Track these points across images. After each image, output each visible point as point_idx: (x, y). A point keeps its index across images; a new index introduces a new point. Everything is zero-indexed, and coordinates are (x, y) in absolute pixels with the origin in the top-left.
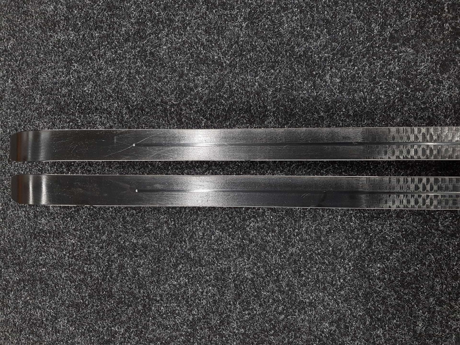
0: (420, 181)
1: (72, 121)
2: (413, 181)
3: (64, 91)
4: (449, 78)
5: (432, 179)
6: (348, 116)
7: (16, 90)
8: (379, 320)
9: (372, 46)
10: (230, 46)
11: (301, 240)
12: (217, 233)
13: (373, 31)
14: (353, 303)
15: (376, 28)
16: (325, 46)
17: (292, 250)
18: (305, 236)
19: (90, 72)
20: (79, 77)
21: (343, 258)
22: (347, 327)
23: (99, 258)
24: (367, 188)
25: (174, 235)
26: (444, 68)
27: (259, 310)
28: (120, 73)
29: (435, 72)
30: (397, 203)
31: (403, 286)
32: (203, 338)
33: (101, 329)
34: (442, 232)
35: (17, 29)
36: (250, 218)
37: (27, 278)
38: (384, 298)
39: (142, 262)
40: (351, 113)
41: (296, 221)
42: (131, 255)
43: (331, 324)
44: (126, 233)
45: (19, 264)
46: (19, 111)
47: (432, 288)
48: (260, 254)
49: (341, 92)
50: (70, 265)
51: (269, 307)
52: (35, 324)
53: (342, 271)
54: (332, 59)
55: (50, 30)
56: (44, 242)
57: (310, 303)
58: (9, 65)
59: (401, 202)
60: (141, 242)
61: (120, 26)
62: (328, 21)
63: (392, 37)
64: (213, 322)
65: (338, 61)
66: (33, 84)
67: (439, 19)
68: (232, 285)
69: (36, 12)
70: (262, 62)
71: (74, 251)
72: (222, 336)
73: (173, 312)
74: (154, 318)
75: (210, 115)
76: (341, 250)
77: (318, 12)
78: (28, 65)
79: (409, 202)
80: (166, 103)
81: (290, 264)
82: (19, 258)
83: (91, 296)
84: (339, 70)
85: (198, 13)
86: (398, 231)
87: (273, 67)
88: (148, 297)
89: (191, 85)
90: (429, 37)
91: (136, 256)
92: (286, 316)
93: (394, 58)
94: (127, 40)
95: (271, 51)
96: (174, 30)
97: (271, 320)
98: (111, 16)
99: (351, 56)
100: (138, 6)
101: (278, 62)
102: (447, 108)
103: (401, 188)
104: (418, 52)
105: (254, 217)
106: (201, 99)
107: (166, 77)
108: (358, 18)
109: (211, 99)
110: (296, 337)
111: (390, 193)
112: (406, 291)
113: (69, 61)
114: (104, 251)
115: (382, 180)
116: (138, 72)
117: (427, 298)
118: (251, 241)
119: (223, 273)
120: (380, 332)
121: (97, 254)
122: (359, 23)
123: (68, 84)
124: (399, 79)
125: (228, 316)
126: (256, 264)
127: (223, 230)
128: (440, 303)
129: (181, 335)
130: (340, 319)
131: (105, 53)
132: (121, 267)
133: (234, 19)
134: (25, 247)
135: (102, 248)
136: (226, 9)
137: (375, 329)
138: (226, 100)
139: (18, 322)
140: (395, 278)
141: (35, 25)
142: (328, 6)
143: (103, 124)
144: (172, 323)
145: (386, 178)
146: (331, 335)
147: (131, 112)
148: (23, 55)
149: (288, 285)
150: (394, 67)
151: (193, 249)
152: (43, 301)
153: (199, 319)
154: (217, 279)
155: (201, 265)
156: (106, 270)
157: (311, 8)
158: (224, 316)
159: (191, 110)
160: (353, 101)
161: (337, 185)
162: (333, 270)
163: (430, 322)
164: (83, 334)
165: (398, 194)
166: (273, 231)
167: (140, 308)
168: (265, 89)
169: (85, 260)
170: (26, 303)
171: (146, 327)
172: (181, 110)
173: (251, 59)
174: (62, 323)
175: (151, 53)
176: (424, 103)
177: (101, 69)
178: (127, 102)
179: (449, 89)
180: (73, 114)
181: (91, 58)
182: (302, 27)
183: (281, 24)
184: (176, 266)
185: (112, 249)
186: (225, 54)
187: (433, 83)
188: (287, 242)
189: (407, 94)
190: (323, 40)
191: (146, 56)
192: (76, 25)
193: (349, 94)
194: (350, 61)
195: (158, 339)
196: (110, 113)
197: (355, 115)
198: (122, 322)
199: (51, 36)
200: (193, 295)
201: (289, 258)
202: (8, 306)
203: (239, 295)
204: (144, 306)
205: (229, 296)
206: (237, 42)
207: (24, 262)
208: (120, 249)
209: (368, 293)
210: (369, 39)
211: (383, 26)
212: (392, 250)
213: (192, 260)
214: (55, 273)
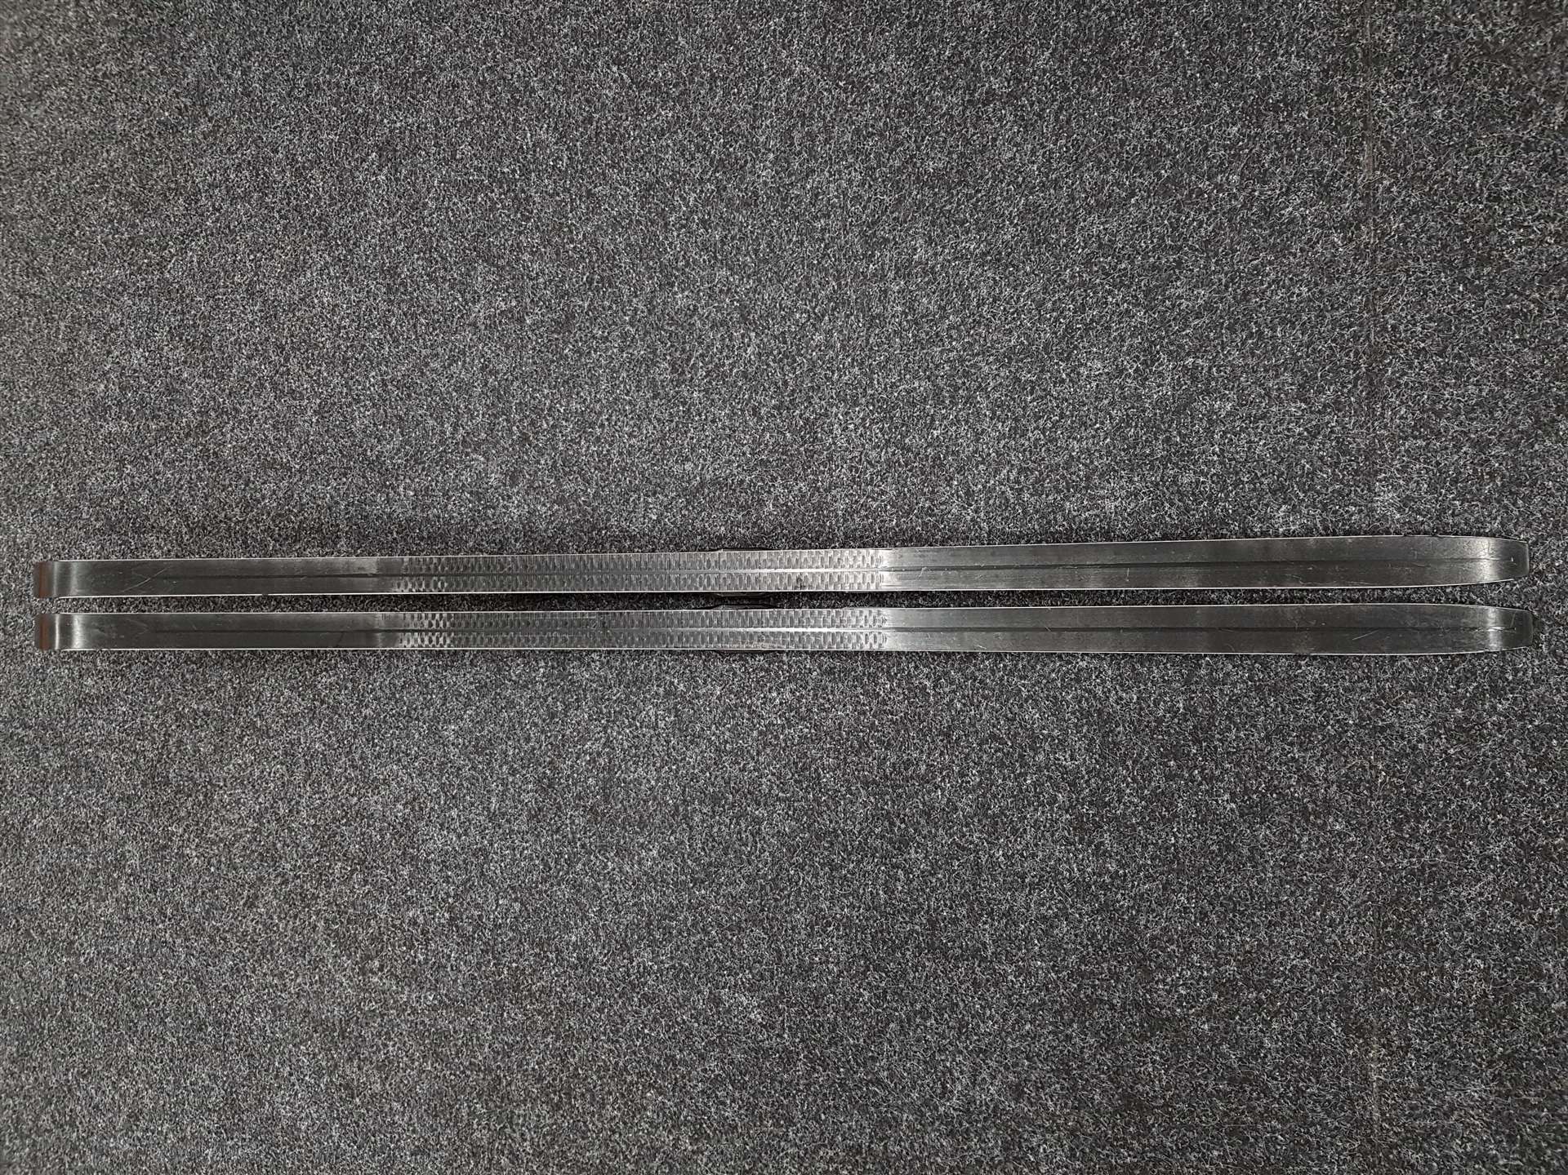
0: (434, 616)
1: (124, 542)
2: (426, 617)
3: (115, 502)
4: (518, 493)
5: (445, 614)
6: (422, 539)
7: (59, 500)
8: (454, 797)
9: (445, 451)
10: (299, 447)
11: (375, 699)
12: (287, 693)
13: (445, 433)
14: (427, 777)
15: (448, 429)
16: (399, 450)
17: (366, 712)
18: (379, 693)
19: (144, 477)
20: (133, 484)
21: (417, 719)
22: (421, 809)
23: (154, 731)
24: (383, 625)
25: (240, 697)
26: (514, 480)
27: (330, 793)
28: (180, 479)
29: (505, 485)
30: (412, 643)
31: (477, 752)
32: (270, 834)
33: (156, 831)
34: (515, 682)
35: (62, 414)
36: (321, 672)
37: (71, 763)
38: (459, 769)
39: (203, 734)
40: (425, 534)
41: (370, 674)
42: (191, 725)
43: (405, 805)
44: (186, 695)
45: (60, 745)
46: (63, 530)
47: (505, 753)
48: (331, 718)
49: (414, 509)
50: (121, 742)
51: (341, 788)
52: (79, 829)
53: (417, 736)
54: (406, 467)
55: (101, 417)
56: (91, 712)
57: (385, 780)
58: (52, 464)
59: (416, 641)
60: (202, 708)
61: (181, 415)
62: (401, 419)
63: (464, 441)
64: (281, 812)
65: (411, 469)
66: (80, 491)
67: (508, 420)
68: (302, 761)
69: (84, 393)
70: (333, 468)
71: (125, 722)
72: (290, 830)
73: (238, 802)
74: (217, 812)
75: (280, 535)
76: (415, 709)
77: (391, 407)
78: (74, 465)
79: (423, 641)
80: (230, 519)
81: (363, 730)
82: (61, 736)
83: (144, 784)
84: (413, 481)
85: (265, 402)
86: (471, 683)
87: (345, 475)
88: (210, 782)
89: (258, 495)
90: (498, 442)
91: (197, 727)
92: (359, 799)
93: (467, 467)
94: (188, 435)
95: (343, 456)
96: (240, 424)
97: (343, 805)
98: (170, 402)
99: (424, 463)
100: (201, 391)
101: (350, 468)
102: (517, 530)
103: (415, 625)
104: (488, 460)
105: (326, 670)
106: (269, 514)
107: (231, 485)
108: (431, 415)
109: (280, 515)
110: (369, 826)
111: (405, 631)
112: (481, 759)
113: (122, 461)
114: (160, 721)
115: (397, 617)
116: (200, 478)
117: (501, 766)
118: (323, 702)
119: (293, 745)
120: (454, 813)
121: (152, 726)
122: (431, 422)
123: (120, 493)
124: (471, 493)
125: (298, 803)
126: (327, 732)
127: (293, 688)
128: (513, 772)
129: (247, 832)
130: (414, 799)
131: (163, 452)
132: (180, 741)
133: (303, 411)
134: (68, 721)
135: (157, 717)
136: (295, 399)
137: (450, 809)
138: (296, 516)
139: (59, 827)
140: (470, 742)
141: (83, 410)
142: (401, 399)
143: (159, 547)
144: (237, 816)
145: (401, 614)
146: (405, 820)
147: (191, 530)
148: (67, 450)
149: (361, 758)
150: (466, 477)
151: (259, 715)
152: (89, 795)
153: (266, 808)
154: (286, 754)
155: (269, 737)
156: (163, 748)
157: (385, 401)
158: (293, 803)
159: (258, 528)
160: (428, 520)
161: (353, 622)
162: (408, 736)
163: (502, 797)
164: (135, 838)
165: (413, 631)
166: (346, 688)
167: (201, 798)
168: (337, 503)
169: (137, 734)
170: (68, 799)
171: (207, 823)
172: (247, 528)
173: (322, 463)
174: (111, 822)
175: (214, 453)
176: (495, 523)
177: (158, 474)
178: (187, 517)
179: (518, 506)
180: (126, 534)
181: (146, 458)
182: (375, 424)
183: (353, 420)
184: (241, 738)
185: (170, 717)
186: (294, 456)
187: (503, 499)
188: (361, 701)
189: (479, 512)
190: (398, 440)
191: (209, 457)
192: (130, 412)
193: (423, 511)
194: (423, 469)
195: (221, 840)
196: (167, 532)
197: (429, 538)
198: (180, 820)
199: (101, 426)
200: (260, 778)
201: (362, 723)
202: (46, 806)
203: (310, 774)
204: (206, 796)
205: (299, 777)
206: (306, 442)
207: (67, 742)
208: (179, 717)
209: (443, 763)
210: (442, 442)
211: (455, 427)
212: (466, 705)
213: (259, 730)
214: (102, 754)
